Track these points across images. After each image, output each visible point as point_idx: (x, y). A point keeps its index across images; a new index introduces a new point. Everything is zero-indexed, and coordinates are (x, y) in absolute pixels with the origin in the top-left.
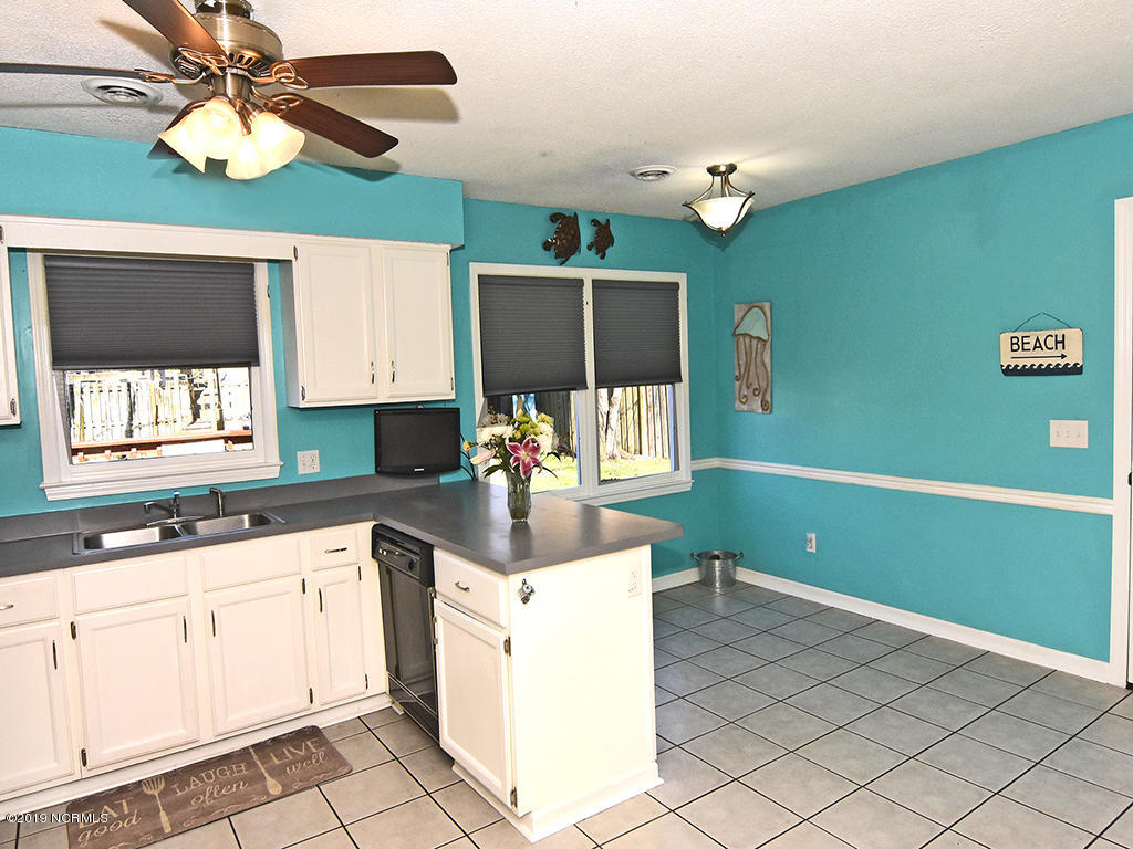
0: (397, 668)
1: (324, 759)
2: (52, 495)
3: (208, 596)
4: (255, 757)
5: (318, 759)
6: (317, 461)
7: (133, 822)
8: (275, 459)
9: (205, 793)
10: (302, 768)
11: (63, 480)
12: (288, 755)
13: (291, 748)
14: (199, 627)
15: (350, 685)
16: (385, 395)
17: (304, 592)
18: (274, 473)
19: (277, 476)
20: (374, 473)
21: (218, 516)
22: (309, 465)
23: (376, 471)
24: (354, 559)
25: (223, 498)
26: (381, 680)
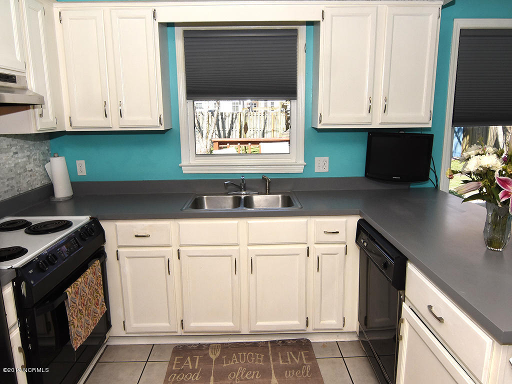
0: (366, 318)
1: (309, 373)
2: (186, 171)
3: (250, 248)
4: (270, 352)
5: (306, 372)
6: (327, 165)
7: (197, 378)
8: (302, 161)
9: (236, 372)
10: (295, 376)
11: (191, 162)
12: (289, 360)
13: (291, 353)
14: (244, 266)
15: (332, 322)
16: (377, 122)
17: (308, 256)
18: (299, 169)
19: (302, 171)
20: (364, 176)
21: (266, 194)
22: (322, 167)
23: (365, 175)
24: (343, 240)
25: (269, 183)
26: (353, 324)
